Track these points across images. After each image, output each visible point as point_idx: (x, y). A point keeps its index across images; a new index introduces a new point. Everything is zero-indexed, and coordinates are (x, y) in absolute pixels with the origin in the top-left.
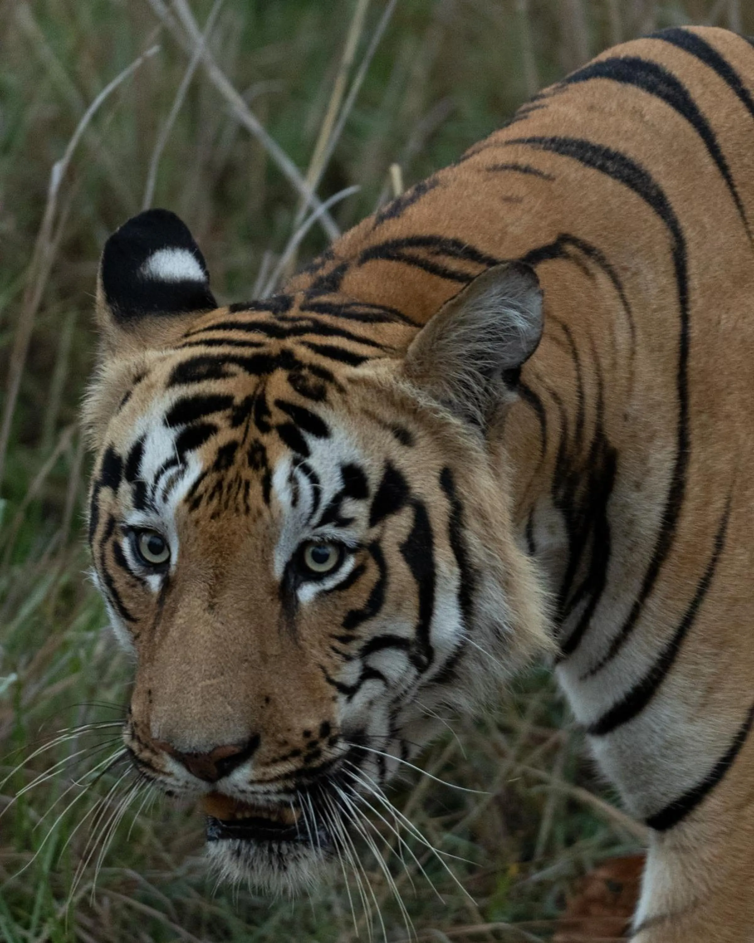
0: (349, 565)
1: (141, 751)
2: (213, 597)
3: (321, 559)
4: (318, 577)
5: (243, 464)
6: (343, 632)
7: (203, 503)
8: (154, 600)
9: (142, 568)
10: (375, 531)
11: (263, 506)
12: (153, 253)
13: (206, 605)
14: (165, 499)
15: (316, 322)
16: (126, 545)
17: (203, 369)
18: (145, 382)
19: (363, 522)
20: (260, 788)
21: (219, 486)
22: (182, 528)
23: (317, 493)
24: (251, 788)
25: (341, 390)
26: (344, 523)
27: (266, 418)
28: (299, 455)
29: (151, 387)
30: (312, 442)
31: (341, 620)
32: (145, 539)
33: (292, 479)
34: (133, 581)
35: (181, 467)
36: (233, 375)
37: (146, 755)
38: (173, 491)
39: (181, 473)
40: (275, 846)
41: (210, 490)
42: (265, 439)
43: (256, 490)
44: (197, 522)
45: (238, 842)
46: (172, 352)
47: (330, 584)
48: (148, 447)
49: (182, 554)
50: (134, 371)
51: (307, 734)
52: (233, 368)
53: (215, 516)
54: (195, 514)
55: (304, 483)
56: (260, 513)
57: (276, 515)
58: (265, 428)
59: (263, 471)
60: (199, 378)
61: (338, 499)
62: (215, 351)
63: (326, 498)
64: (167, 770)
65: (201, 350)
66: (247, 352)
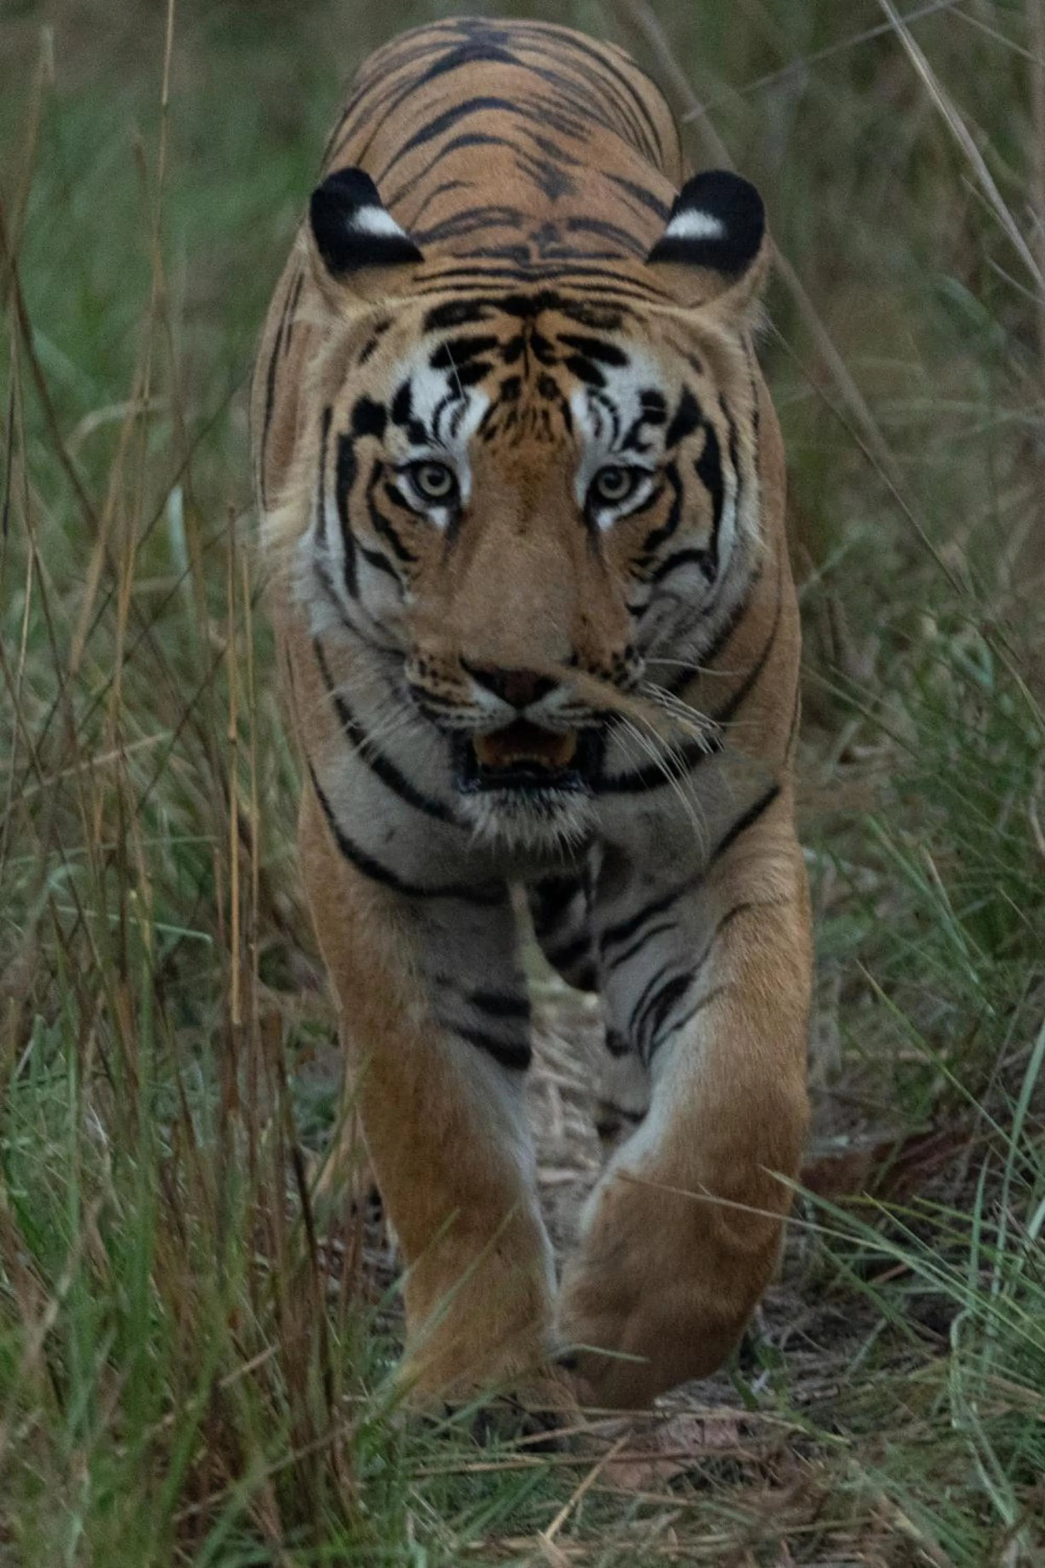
0: (645, 489)
1: (436, 684)
2: (525, 520)
3: (613, 485)
4: (613, 503)
5: (533, 395)
6: (643, 554)
7: (499, 433)
8: (439, 535)
9: (423, 502)
10: (672, 453)
11: (565, 434)
12: (358, 210)
13: (516, 529)
14: (453, 432)
15: (566, 266)
16: (402, 484)
17: (459, 313)
18: (393, 330)
19: (660, 445)
20: (570, 713)
21: (512, 417)
22: (475, 461)
23: (616, 421)
24: (561, 713)
25: (640, 319)
26: (642, 449)
27: (547, 353)
28: (594, 387)
29: (403, 334)
30: (610, 373)
31: (641, 542)
32: (426, 472)
33: (591, 408)
34: (413, 518)
35: (463, 400)
36: (491, 317)
37: (444, 688)
38: (461, 424)
39: (464, 408)
40: (544, 793)
41: (505, 421)
42: (553, 372)
43: (557, 418)
44: (494, 453)
45: (504, 791)
46: (416, 298)
47: (626, 508)
48: (416, 389)
49: (478, 484)
50: (374, 320)
51: (615, 656)
52: (490, 310)
53: (515, 443)
54: (491, 444)
55: (604, 412)
56: (563, 442)
57: (579, 443)
58: (550, 361)
59: (559, 401)
60: (458, 322)
61: (636, 426)
62: (467, 295)
63: (625, 426)
64: (472, 700)
65: (450, 296)
66: (501, 294)
